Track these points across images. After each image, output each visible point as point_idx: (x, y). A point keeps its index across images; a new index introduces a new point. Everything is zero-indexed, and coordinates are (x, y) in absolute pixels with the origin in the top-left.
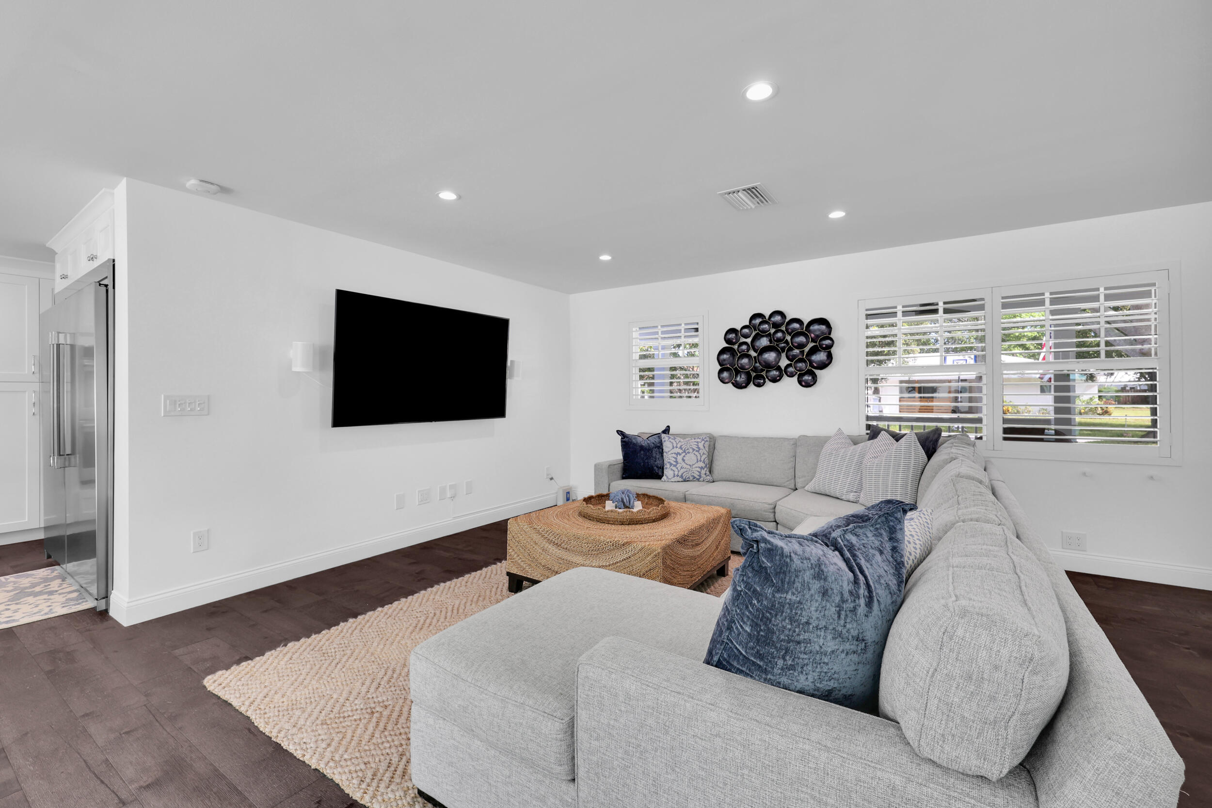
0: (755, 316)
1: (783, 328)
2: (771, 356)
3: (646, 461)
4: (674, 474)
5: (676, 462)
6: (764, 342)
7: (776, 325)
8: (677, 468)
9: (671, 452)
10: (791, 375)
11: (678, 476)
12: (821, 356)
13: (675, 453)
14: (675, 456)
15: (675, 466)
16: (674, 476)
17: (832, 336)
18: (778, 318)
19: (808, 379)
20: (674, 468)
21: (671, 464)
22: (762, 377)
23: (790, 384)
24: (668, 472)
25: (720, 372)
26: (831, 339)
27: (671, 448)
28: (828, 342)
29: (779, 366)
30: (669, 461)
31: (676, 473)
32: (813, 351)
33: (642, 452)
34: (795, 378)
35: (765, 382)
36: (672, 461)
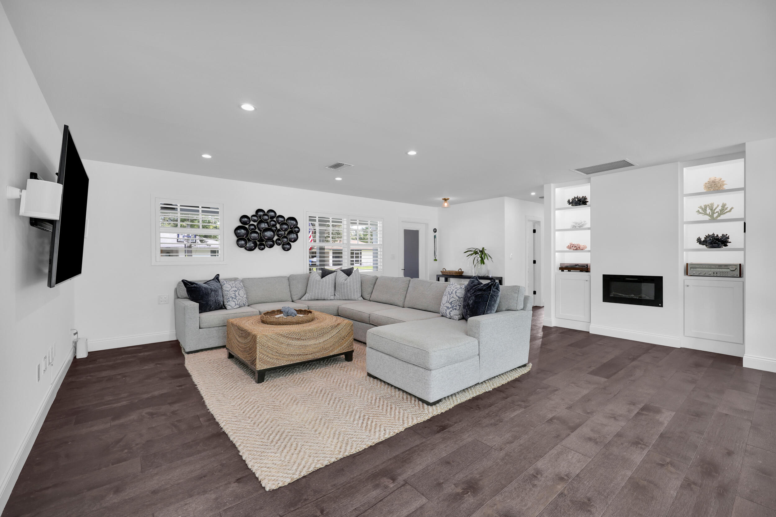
0: (259, 211)
1: (275, 219)
2: (269, 234)
3: (217, 298)
4: (236, 304)
5: (235, 296)
6: (264, 225)
7: (272, 218)
8: (237, 300)
9: (231, 290)
10: (279, 245)
11: (237, 304)
12: (293, 236)
13: (234, 291)
14: (234, 292)
15: (235, 298)
16: (236, 305)
17: (298, 226)
18: (272, 214)
19: (286, 247)
20: (235, 300)
21: (233, 298)
22: (263, 245)
23: (277, 249)
24: (230, 304)
25: (238, 241)
26: (298, 228)
27: (231, 288)
28: (297, 229)
29: (273, 240)
30: (230, 296)
31: (237, 303)
32: (290, 233)
33: (213, 292)
34: (281, 246)
35: (265, 248)
36: (233, 296)
